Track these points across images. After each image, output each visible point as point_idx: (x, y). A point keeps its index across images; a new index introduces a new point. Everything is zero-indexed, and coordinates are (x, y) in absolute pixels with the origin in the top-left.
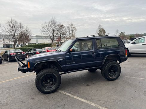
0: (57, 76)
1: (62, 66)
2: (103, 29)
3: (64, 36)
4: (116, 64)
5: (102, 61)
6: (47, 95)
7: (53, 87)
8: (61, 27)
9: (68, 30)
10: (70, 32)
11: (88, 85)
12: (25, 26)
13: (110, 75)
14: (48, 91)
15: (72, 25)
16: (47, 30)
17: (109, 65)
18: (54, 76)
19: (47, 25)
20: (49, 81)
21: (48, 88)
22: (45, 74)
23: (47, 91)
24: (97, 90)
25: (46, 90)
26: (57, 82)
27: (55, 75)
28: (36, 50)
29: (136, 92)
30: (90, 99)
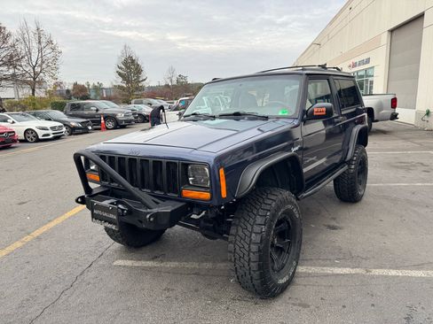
0: (297, 216)
2: (133, 61)
11: (330, 227)
14: (285, 280)
18: (293, 215)
23: (283, 281)
27: (295, 211)
30: (420, 263)
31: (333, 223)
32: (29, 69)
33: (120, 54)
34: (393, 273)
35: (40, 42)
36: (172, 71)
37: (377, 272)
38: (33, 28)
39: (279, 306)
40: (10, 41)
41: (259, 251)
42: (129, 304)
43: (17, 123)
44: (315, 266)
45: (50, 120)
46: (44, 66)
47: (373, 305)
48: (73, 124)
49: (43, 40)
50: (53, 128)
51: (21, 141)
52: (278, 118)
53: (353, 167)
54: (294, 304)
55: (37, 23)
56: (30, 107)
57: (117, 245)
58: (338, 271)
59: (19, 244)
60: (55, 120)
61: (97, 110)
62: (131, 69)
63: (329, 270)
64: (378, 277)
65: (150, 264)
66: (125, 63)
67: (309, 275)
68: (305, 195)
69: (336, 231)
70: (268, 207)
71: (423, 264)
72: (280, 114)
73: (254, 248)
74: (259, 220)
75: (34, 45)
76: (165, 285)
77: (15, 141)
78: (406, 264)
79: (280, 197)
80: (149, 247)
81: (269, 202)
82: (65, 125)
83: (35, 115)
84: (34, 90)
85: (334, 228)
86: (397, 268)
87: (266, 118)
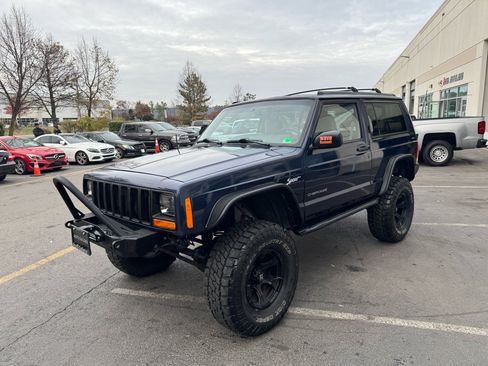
0: (289, 252)
2: (196, 79)
8: (53, 52)
14: (268, 319)
15: (97, 50)
21: (263, 308)
23: (265, 320)
25: (261, 320)
30: (436, 313)
31: (358, 264)
32: (85, 88)
33: (182, 72)
34: (399, 322)
35: (97, 60)
36: (238, 89)
37: (379, 320)
38: (90, 46)
39: (256, 347)
40: (68, 60)
41: (230, 285)
42: (111, 331)
43: (69, 145)
44: (315, 308)
45: (102, 142)
46: (100, 85)
47: (357, 354)
48: (126, 147)
49: (101, 58)
50: (103, 151)
51: (72, 163)
52: (281, 146)
53: (388, 202)
54: (272, 346)
55: (95, 41)
56: (85, 128)
57: (122, 274)
58: (337, 315)
59: (33, 267)
60: (108, 143)
61: (152, 132)
62: (194, 87)
63: (326, 314)
64: (379, 325)
65: (146, 294)
66: (188, 81)
67: (303, 317)
68: (308, 230)
69: (355, 273)
70: (245, 240)
71: (438, 316)
72: (284, 142)
73: (225, 282)
74: (233, 253)
75: (92, 64)
76: (151, 316)
77: (65, 163)
78: (419, 314)
79: (263, 230)
80: (152, 278)
81: (247, 235)
82: (117, 147)
83: (88, 137)
84: (90, 111)
85: (356, 269)
86: (406, 317)
87: (268, 146)
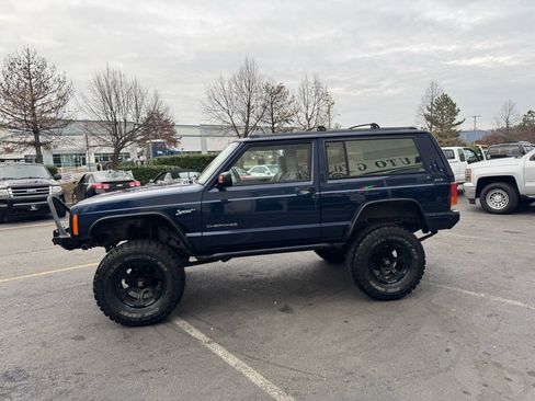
0: (165, 269)
1: (188, 235)
2: (447, 100)
3: (287, 125)
4: (401, 239)
5: (346, 223)
6: (128, 331)
7: (152, 307)
8: (276, 93)
9: (302, 104)
10: (309, 114)
11: (285, 310)
12: (151, 92)
13: (375, 278)
14: (134, 316)
15: (317, 85)
16: (224, 105)
17: (373, 238)
18: (158, 266)
19: (226, 87)
20: (140, 284)
21: (135, 307)
22: (126, 259)
23: (130, 315)
24: (306, 331)
25: (126, 314)
26: (169, 289)
27: (159, 263)
28: (180, 174)
29: (448, 350)
31: (297, 307)
37: (212, 346)
55: (316, 76)
64: (203, 348)
71: (257, 360)
78: (248, 353)
86: (234, 351)
